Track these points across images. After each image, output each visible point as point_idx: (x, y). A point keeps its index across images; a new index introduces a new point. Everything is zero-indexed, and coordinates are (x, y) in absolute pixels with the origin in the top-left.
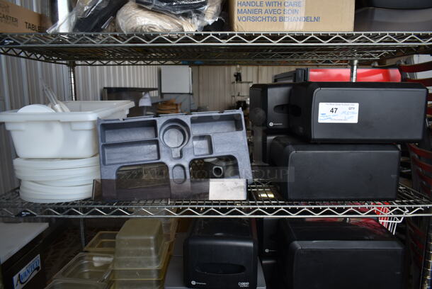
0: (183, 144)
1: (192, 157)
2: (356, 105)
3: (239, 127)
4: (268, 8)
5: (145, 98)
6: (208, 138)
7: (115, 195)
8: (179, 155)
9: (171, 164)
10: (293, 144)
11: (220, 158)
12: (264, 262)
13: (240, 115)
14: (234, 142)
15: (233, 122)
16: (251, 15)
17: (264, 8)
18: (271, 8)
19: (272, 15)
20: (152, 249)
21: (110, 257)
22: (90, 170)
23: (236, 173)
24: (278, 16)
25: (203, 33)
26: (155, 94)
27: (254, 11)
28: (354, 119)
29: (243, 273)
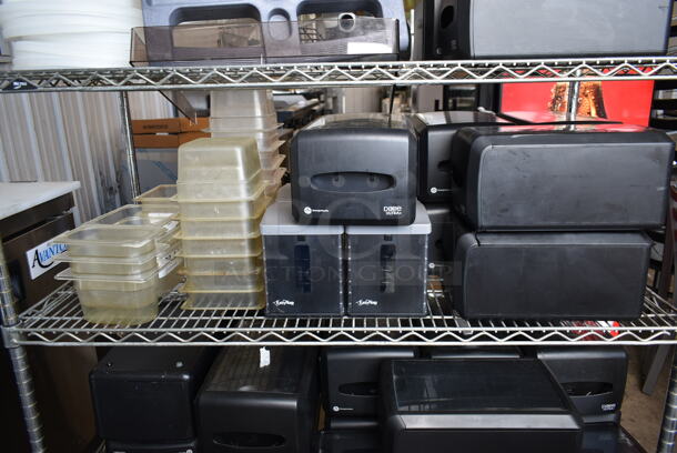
9: (264, 8)
20: (238, 173)
29: (391, 189)
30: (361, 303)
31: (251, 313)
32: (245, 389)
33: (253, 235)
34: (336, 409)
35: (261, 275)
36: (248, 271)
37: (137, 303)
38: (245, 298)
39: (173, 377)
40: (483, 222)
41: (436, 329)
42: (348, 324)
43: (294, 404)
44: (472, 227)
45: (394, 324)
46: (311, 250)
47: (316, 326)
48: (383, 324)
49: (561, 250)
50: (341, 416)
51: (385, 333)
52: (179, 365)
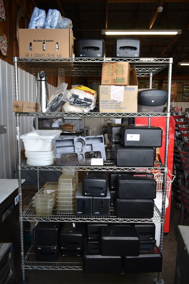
0: (82, 147)
1: (86, 151)
2: (139, 135)
3: (102, 142)
5: (56, 123)
6: (91, 145)
7: (60, 163)
8: (81, 151)
9: (79, 154)
10: (119, 148)
11: (95, 152)
12: (111, 192)
13: (102, 137)
14: (100, 147)
15: (100, 139)
16: (105, 107)
17: (109, 105)
18: (111, 105)
19: (112, 107)
20: (71, 184)
21: (54, 190)
22: (50, 156)
23: (101, 157)
24: (113, 107)
25: (90, 113)
26: (60, 120)
27: (106, 106)
28: (139, 140)
29: (102, 190)
30: (96, 213)
31: (72, 215)
32: (71, 232)
33: (73, 198)
34: (89, 238)
35: (75, 206)
36: (72, 205)
37: (48, 212)
38: (70, 211)
39: (54, 229)
40: (120, 197)
41: (111, 219)
42: (93, 217)
43: (81, 235)
44: (118, 198)
45: (103, 218)
46: (86, 202)
47: (86, 218)
48: (100, 218)
49: (136, 203)
50: (91, 240)
51: (101, 219)
52: (55, 226)
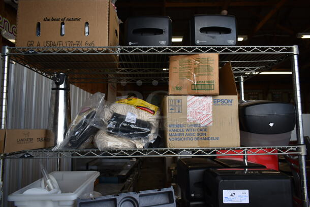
2: (247, 191)
4: (187, 132)
15: (167, 194)
16: (177, 137)
17: (185, 132)
18: (189, 132)
19: (190, 137)
24: (193, 137)
25: (148, 149)
27: (179, 135)
28: (247, 201)
